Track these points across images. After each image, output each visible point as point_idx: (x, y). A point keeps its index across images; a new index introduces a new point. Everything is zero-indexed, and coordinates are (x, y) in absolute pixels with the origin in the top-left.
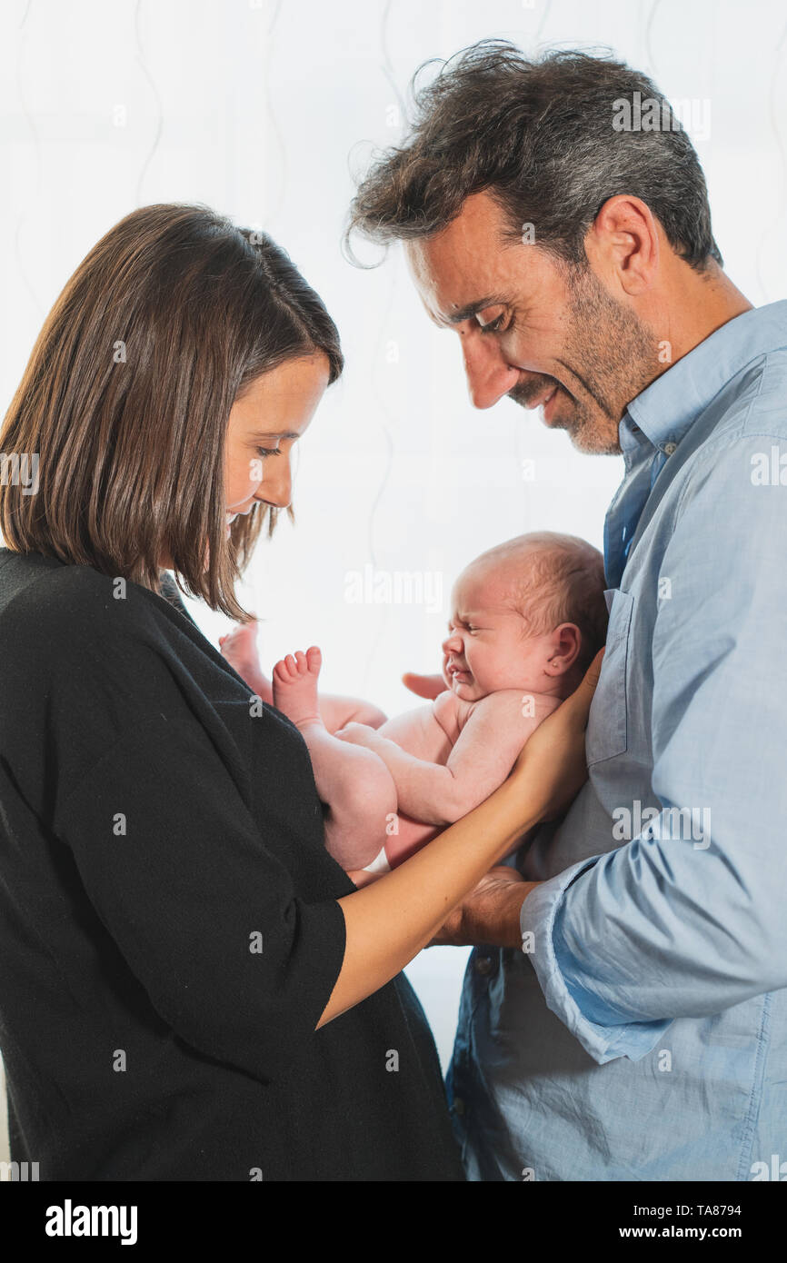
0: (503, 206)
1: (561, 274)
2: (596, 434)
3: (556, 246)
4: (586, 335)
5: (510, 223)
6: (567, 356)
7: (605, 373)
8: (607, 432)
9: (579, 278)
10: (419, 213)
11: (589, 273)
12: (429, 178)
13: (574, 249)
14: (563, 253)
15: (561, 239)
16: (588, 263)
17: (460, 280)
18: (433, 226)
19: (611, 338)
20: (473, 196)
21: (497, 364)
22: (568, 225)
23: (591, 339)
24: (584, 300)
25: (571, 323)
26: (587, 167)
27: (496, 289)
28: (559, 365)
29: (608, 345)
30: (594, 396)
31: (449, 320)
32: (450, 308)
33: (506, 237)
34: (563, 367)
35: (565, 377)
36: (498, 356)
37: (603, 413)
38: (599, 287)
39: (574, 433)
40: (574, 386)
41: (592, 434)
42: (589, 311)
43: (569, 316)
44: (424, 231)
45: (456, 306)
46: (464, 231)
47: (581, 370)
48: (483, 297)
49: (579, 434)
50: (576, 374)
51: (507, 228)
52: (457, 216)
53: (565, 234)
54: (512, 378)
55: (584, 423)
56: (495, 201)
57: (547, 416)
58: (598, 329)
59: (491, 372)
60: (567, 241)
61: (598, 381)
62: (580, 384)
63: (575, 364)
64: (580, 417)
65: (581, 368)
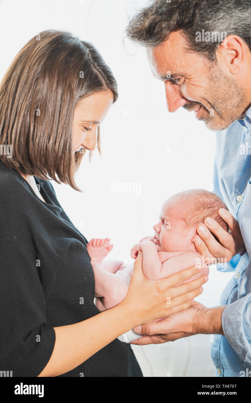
0: (186, 38)
1: (206, 66)
2: (215, 125)
3: (205, 55)
4: (215, 89)
5: (188, 45)
6: (206, 96)
7: (221, 103)
8: (220, 124)
9: (213, 67)
10: (152, 38)
11: (217, 65)
12: (156, 24)
13: (212, 56)
14: (207, 57)
15: (208, 52)
16: (217, 62)
17: (166, 65)
18: (157, 44)
19: (225, 90)
20: (174, 33)
21: (178, 96)
22: (211, 47)
23: (216, 90)
24: (214, 76)
25: (208, 84)
26: (220, 24)
27: (180, 70)
28: (202, 99)
29: (223, 93)
30: (216, 111)
31: (161, 78)
32: (161, 74)
33: (186, 50)
34: (204, 100)
35: (204, 103)
36: (178, 93)
37: (219, 117)
38: (221, 71)
39: (207, 123)
40: (208, 107)
41: (214, 125)
42: (216, 80)
43: (208, 81)
44: (153, 45)
45: (164, 74)
46: (169, 46)
47: (211, 102)
48: (175, 73)
49: (209, 124)
50: (209, 103)
51: (187, 47)
52: (167, 40)
53: (209, 50)
54: (183, 102)
55: (211, 120)
56: (183, 36)
57: (197, 116)
58: (219, 87)
59: (175, 99)
60: (210, 53)
61: (218, 106)
62: (211, 106)
63: (209, 99)
64: (210, 118)
65: (211, 101)
